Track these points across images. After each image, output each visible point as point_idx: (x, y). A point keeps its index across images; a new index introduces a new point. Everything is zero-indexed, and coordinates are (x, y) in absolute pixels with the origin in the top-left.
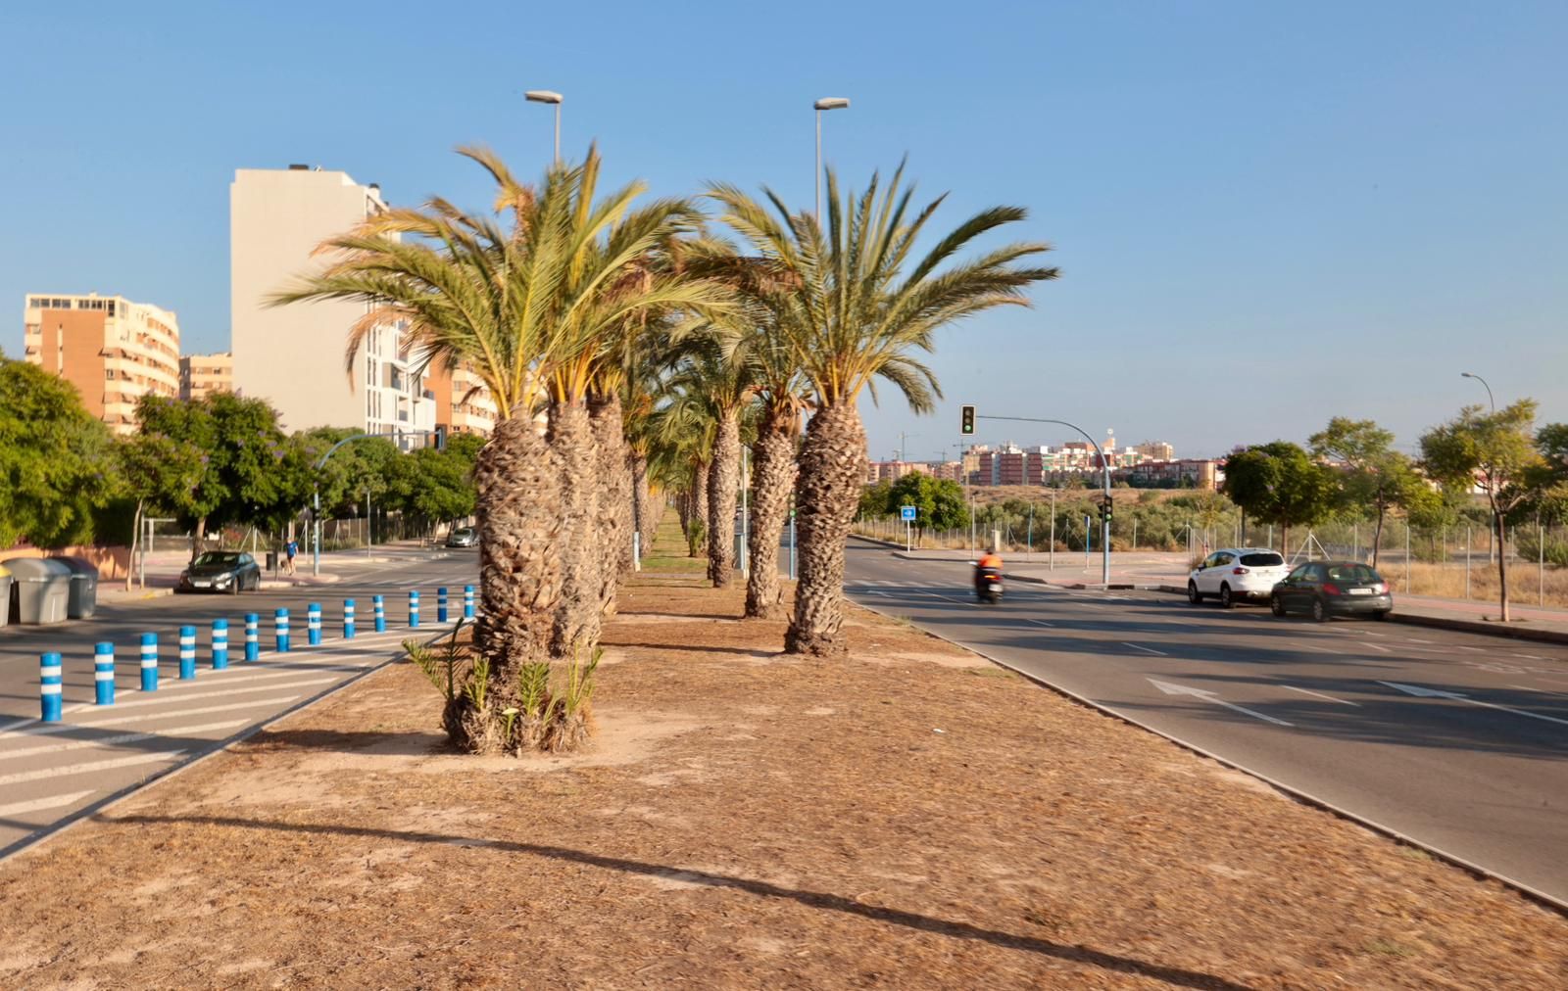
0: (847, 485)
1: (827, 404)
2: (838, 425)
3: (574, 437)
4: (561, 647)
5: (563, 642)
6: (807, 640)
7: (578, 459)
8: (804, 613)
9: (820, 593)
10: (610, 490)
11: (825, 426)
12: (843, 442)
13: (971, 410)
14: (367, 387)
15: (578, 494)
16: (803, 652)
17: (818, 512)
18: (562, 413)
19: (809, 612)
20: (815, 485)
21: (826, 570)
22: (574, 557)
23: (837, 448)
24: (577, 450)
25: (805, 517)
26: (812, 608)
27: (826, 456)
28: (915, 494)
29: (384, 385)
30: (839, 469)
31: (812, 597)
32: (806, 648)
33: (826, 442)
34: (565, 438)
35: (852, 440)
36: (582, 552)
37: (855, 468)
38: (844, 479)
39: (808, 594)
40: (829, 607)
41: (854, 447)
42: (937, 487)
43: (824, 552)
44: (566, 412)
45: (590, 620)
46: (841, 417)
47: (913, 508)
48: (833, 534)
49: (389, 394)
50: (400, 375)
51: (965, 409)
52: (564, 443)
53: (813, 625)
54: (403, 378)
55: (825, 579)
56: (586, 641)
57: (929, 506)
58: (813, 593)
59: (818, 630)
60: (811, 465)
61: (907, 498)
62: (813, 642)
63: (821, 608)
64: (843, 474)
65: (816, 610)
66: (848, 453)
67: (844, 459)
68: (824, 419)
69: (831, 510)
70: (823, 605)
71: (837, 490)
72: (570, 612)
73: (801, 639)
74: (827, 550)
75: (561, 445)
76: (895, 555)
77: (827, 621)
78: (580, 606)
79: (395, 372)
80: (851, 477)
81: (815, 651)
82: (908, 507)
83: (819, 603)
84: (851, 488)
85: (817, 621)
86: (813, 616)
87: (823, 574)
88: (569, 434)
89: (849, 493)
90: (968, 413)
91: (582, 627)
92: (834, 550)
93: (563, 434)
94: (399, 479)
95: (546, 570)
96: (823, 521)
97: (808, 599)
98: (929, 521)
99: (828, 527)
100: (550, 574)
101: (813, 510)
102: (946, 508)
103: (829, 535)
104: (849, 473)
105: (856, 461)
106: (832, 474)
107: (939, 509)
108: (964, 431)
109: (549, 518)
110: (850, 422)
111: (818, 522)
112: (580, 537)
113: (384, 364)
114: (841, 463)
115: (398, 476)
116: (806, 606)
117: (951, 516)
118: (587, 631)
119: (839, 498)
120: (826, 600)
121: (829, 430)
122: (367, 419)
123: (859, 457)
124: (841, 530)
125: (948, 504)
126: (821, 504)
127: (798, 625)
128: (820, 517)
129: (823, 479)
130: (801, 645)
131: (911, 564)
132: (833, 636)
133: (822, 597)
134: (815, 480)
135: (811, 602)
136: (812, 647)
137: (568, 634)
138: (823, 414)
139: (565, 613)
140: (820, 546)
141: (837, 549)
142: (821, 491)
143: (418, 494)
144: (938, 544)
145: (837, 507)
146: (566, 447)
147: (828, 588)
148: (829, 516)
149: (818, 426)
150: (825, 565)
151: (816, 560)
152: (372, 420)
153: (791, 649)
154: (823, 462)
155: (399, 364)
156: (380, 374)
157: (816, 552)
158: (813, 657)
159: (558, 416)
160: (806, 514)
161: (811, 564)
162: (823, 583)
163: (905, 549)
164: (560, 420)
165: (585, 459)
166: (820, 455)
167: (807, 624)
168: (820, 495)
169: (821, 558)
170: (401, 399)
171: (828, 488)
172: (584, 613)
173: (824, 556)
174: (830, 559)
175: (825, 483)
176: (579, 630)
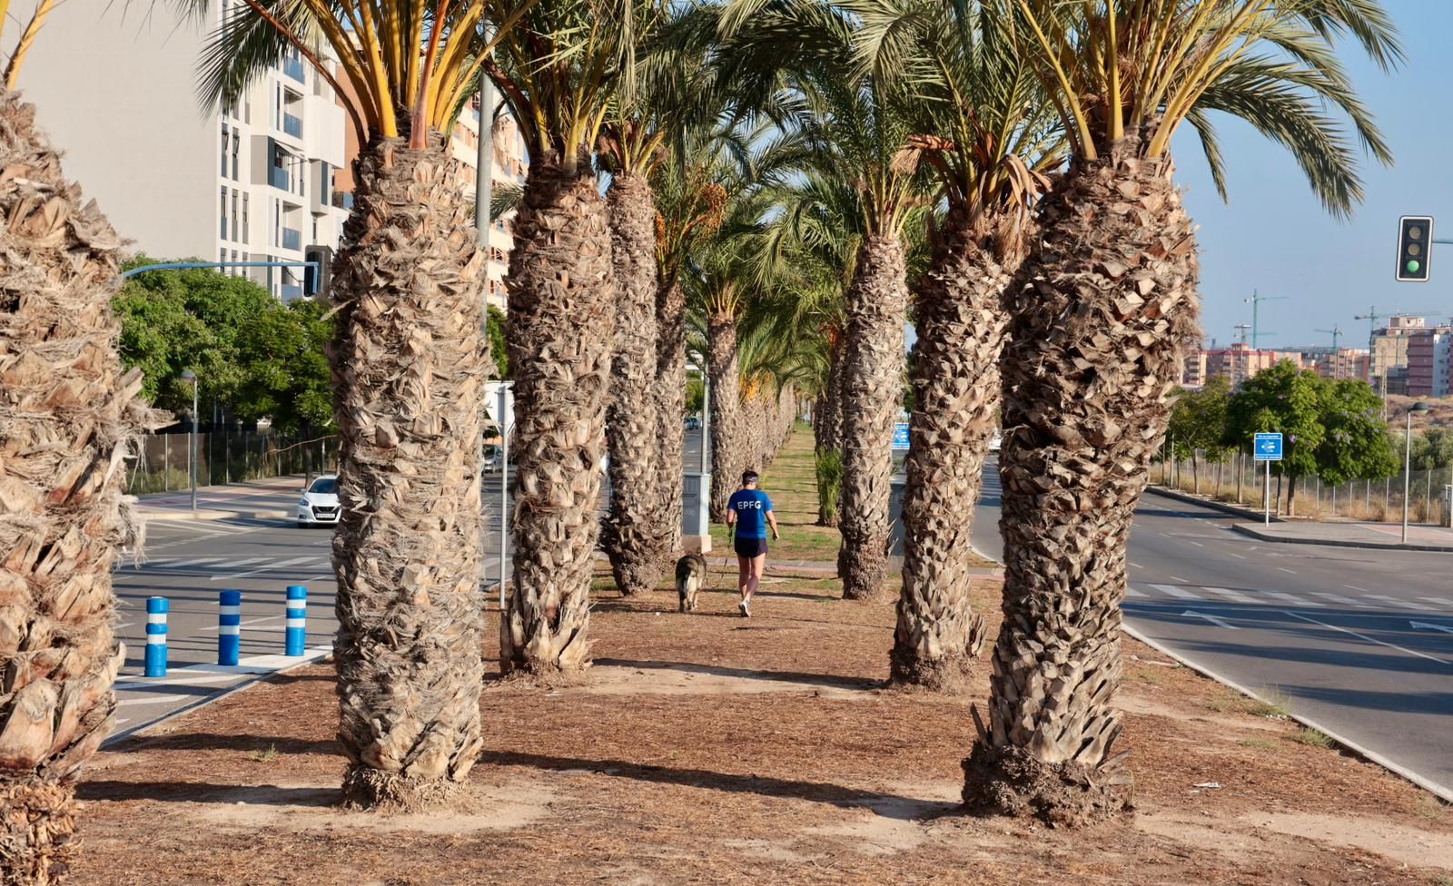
0: (1141, 371)
1: (1091, 152)
2: (1121, 208)
3: (419, 231)
4: (374, 780)
5: (381, 766)
6: (1022, 781)
7: (429, 288)
8: (1015, 709)
9: (1061, 657)
10: (579, 379)
11: (1085, 211)
12: (1132, 256)
13: (1423, 226)
14: (221, 181)
15: (426, 379)
16: (1011, 814)
17: (1061, 442)
18: (388, 165)
19: (1030, 705)
20: (1052, 368)
21: (1078, 598)
22: (413, 545)
23: (1115, 269)
24: (427, 265)
25: (1024, 455)
26: (1038, 695)
27: (1085, 291)
28: (1282, 408)
29: (254, 181)
30: (1119, 328)
31: (1039, 667)
32: (1020, 802)
33: (1088, 253)
34: (393, 232)
35: (1158, 251)
36: (435, 533)
37: (1161, 326)
38: (1132, 354)
39: (1028, 659)
40: (1083, 695)
41: (1161, 268)
42: (1328, 395)
43: (1074, 548)
44: (400, 164)
45: (451, 710)
46: (1128, 188)
47: (1279, 436)
48: (1098, 502)
49: (262, 197)
50: (287, 160)
51: (1408, 225)
52: (392, 246)
53: (1040, 742)
54: (291, 167)
55: (1074, 619)
56: (442, 764)
57: (1312, 433)
58: (1040, 658)
59: (1053, 756)
60: (1043, 314)
61: (1267, 415)
62: (1040, 787)
63: (1062, 698)
64: (1131, 341)
65: (1049, 702)
66: (1146, 286)
67: (1133, 300)
68: (1082, 194)
69: (1094, 438)
70: (1067, 691)
71: (1115, 381)
72: (399, 689)
73: (1007, 777)
74: (1081, 542)
75: (384, 251)
76: (1236, 529)
77: (1077, 734)
78: (427, 673)
79: (276, 154)
80: (1151, 349)
81: (1044, 812)
82: (1267, 435)
83: (1057, 684)
84: (1150, 380)
85: (1049, 732)
86: (1040, 718)
87: (1068, 608)
88: (404, 224)
89: (1144, 392)
90: (1414, 234)
91: (430, 727)
92: (1101, 545)
93: (390, 222)
94: (265, 358)
95: (43, 627)
96: (1072, 465)
97: (1027, 672)
98: (1311, 463)
99: (1084, 481)
100: (58, 642)
101: (1047, 437)
102: (1348, 439)
103: (1086, 503)
104: (1145, 339)
105: (1166, 306)
106: (1101, 341)
107: (1331, 438)
108: (1405, 272)
109: (53, 440)
110: (1153, 202)
111: (1058, 469)
112: (431, 493)
113: (255, 139)
114: (1125, 311)
115: (266, 353)
116: (1023, 691)
117: (1357, 453)
118: (443, 742)
119: (1117, 407)
120: (1077, 675)
121: (1096, 223)
122: (221, 244)
123: (1175, 295)
124: (1120, 491)
125: (1353, 429)
126: (1069, 421)
127: (999, 737)
128: (1064, 455)
129: (1077, 354)
130: (1005, 792)
131: (1274, 552)
132: (1096, 771)
133: (1066, 670)
134: (1054, 357)
135: (1036, 681)
136: (1037, 802)
137: (394, 745)
138: (1083, 180)
139: (386, 691)
140: (1062, 533)
141: (1110, 541)
142: (1070, 387)
143: (302, 388)
144: (1328, 511)
145: (1111, 429)
146: (397, 256)
147: (1082, 644)
148: (1090, 452)
149: (1067, 212)
150: (1074, 583)
151: (1052, 570)
152: (229, 245)
153: (978, 802)
154: (1076, 308)
155: (283, 138)
156: (249, 159)
157: (1052, 547)
158: (1037, 828)
159: (379, 175)
160: (1026, 447)
161: (1038, 580)
162: (1070, 630)
163: (1259, 518)
164: (384, 185)
165: (447, 290)
166: (1070, 289)
167: (1025, 737)
168: (1066, 397)
169: (1065, 565)
170: (289, 207)
171: (1088, 377)
172: (438, 691)
173: (1073, 559)
174: (1088, 567)
175: (1081, 365)
176: (422, 736)
